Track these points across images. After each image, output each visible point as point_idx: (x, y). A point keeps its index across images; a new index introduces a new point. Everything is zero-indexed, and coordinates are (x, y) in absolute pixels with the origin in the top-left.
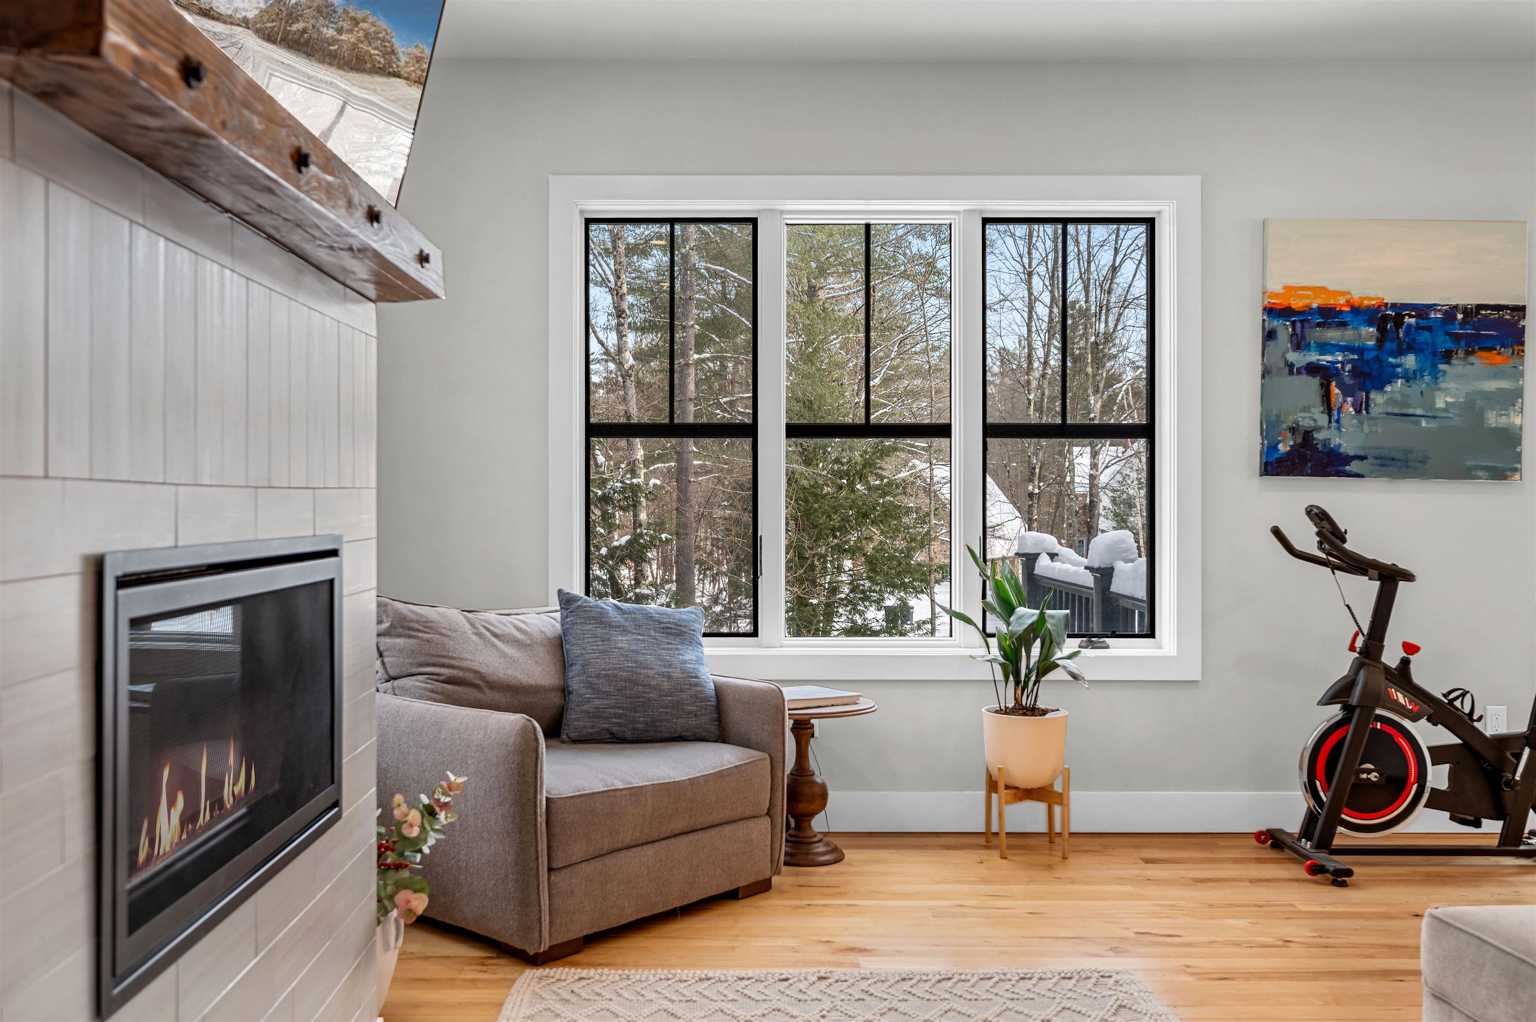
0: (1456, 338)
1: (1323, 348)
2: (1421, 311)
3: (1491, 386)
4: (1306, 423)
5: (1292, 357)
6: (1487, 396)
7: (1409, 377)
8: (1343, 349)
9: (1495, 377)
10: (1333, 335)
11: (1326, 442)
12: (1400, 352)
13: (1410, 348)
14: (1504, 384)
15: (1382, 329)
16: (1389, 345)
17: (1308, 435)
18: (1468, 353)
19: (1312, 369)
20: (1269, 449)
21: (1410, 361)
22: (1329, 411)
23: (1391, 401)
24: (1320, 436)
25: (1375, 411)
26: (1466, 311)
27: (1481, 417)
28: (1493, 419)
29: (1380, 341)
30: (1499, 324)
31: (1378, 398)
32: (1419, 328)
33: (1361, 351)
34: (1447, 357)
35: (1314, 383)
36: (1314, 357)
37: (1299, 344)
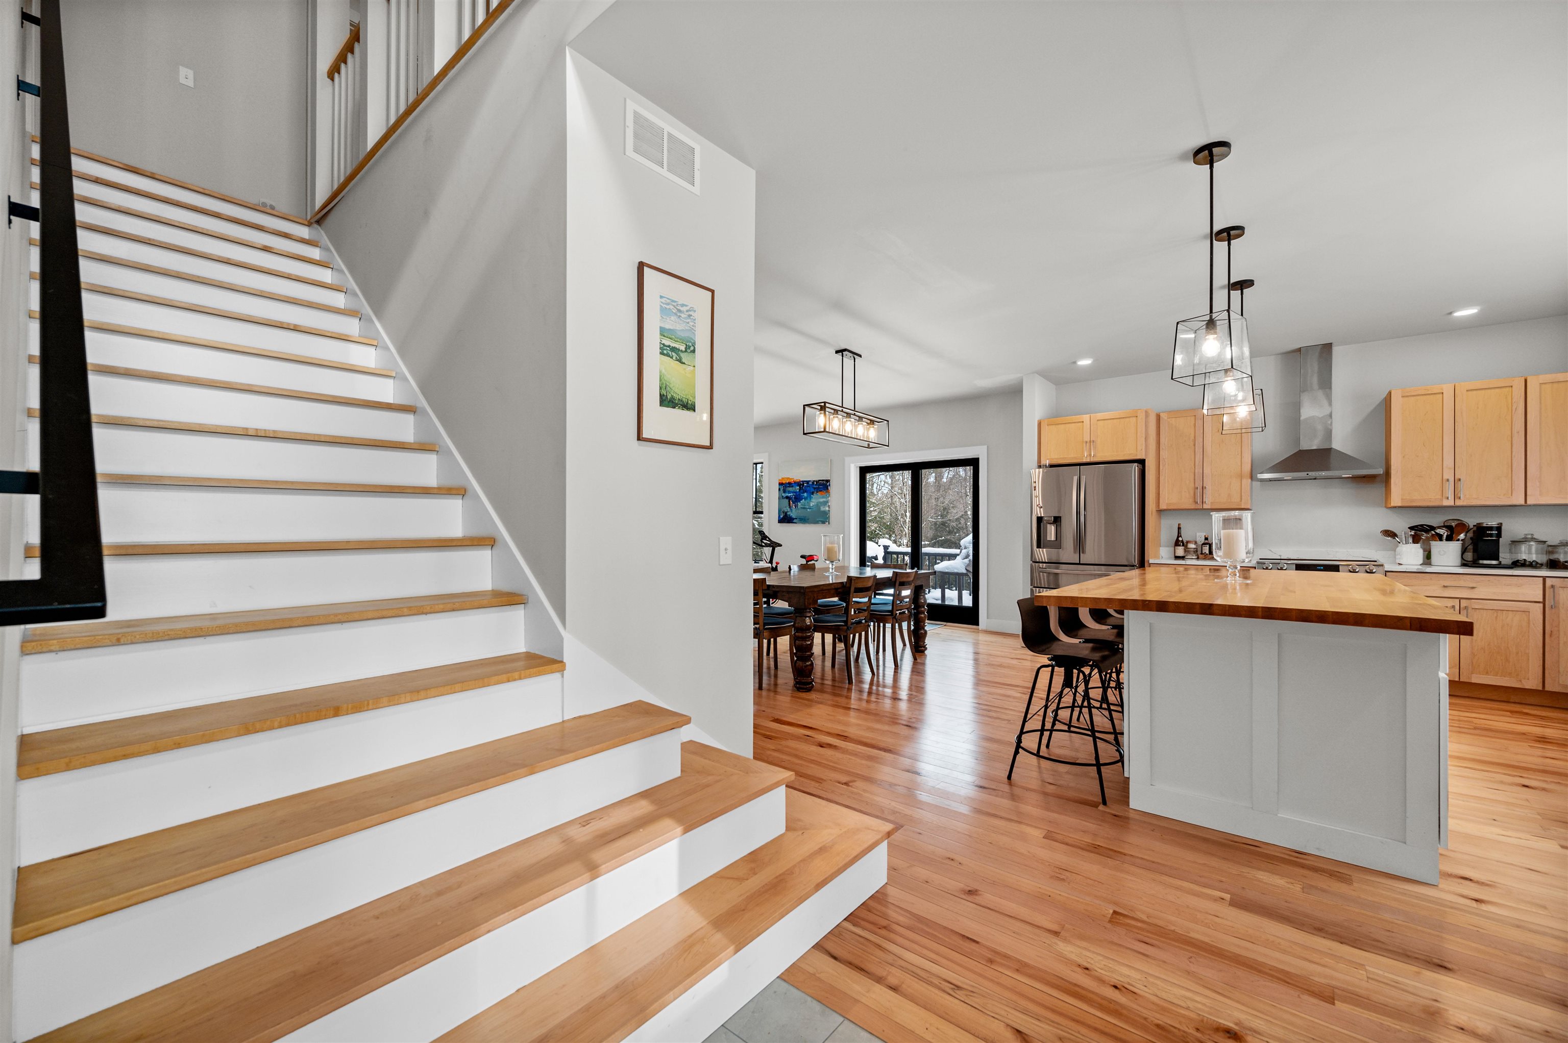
0: (815, 488)
1: (789, 492)
2: (808, 482)
3: (822, 500)
4: (786, 510)
5: (783, 494)
6: (821, 503)
7: (805, 499)
8: (793, 492)
9: (823, 498)
10: (790, 489)
11: (789, 515)
12: (804, 493)
13: (805, 491)
14: (824, 500)
15: (800, 487)
16: (802, 491)
17: (786, 513)
18: (817, 492)
19: (787, 497)
20: (779, 516)
21: (805, 494)
22: (790, 507)
23: (802, 505)
24: (788, 513)
25: (799, 507)
26: (817, 482)
27: (820, 508)
28: (822, 509)
29: (800, 490)
30: (823, 484)
31: (799, 504)
32: (807, 486)
33: (796, 492)
34: (813, 493)
35: (787, 500)
36: (787, 495)
37: (784, 492)
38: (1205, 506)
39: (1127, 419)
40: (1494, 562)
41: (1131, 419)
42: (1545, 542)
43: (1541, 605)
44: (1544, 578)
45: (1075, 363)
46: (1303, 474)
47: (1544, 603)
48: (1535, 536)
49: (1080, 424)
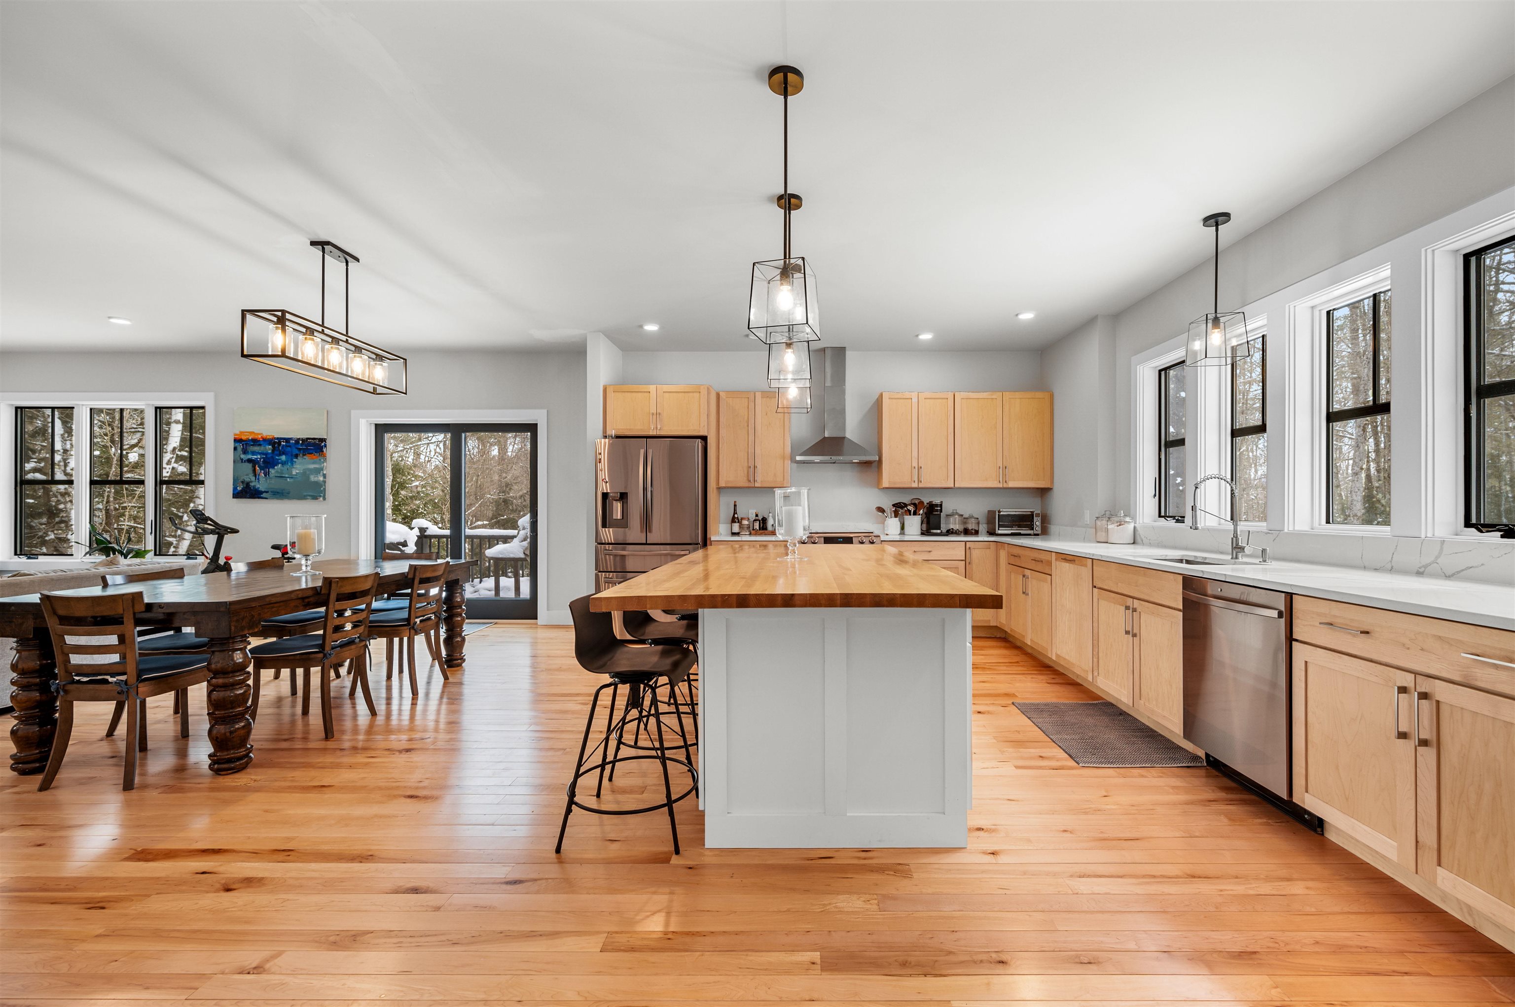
0: (300, 449)
1: (253, 453)
2: (287, 440)
3: (312, 466)
4: (247, 480)
5: (243, 456)
6: (310, 470)
7: (283, 463)
8: (260, 454)
9: (313, 463)
10: (256, 449)
11: (254, 486)
12: (280, 455)
13: (283, 453)
14: (317, 466)
15: (273, 447)
16: (276, 452)
17: (248, 484)
18: (304, 455)
19: (249, 461)
20: (235, 489)
21: (283, 458)
22: (255, 476)
23: (277, 472)
24: (252, 484)
25: (271, 475)
26: (303, 440)
27: (308, 478)
28: (313, 478)
29: (273, 451)
30: (314, 445)
31: (272, 471)
32: (286, 446)
33: (266, 454)
34: (296, 456)
35: (250, 465)
36: (250, 456)
37: (245, 452)
38: (757, 485)
39: (691, 394)
40: (939, 531)
41: (695, 394)
42: (962, 515)
43: (964, 562)
44: (966, 542)
45: (641, 326)
46: (827, 458)
47: (965, 561)
48: (958, 512)
49: (645, 394)
